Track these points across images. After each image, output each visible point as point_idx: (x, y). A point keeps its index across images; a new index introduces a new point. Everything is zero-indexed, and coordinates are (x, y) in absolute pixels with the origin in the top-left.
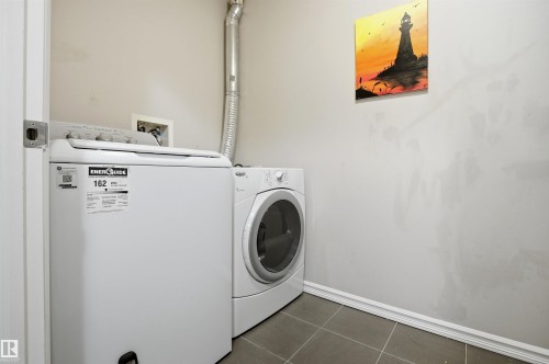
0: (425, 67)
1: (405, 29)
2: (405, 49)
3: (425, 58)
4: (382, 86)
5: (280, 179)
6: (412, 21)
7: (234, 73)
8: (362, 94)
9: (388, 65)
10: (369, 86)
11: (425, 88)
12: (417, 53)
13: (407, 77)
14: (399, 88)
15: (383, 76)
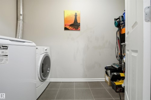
0: (80, 25)
1: (76, 16)
2: (76, 21)
3: (79, 24)
4: (71, 28)
5: (46, 50)
6: (77, 15)
7: (21, 13)
8: (66, 29)
9: (72, 23)
10: (68, 27)
11: (79, 30)
12: (78, 22)
13: (76, 27)
14: (74, 29)
15: (71, 25)
